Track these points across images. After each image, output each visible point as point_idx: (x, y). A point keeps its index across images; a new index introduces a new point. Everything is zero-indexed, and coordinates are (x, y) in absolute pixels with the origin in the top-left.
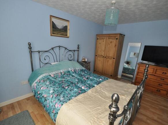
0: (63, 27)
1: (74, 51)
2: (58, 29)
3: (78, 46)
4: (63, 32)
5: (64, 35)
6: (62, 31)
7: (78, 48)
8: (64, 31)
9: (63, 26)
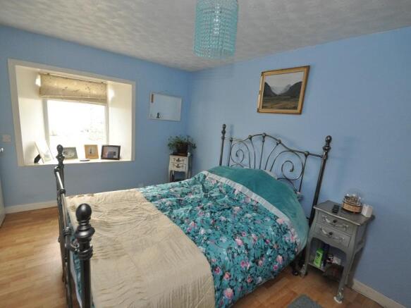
0: (288, 89)
1: (306, 156)
2: (276, 95)
3: (329, 141)
4: (288, 100)
5: (287, 109)
6: (285, 100)
7: (327, 149)
8: (289, 97)
9: (288, 85)
